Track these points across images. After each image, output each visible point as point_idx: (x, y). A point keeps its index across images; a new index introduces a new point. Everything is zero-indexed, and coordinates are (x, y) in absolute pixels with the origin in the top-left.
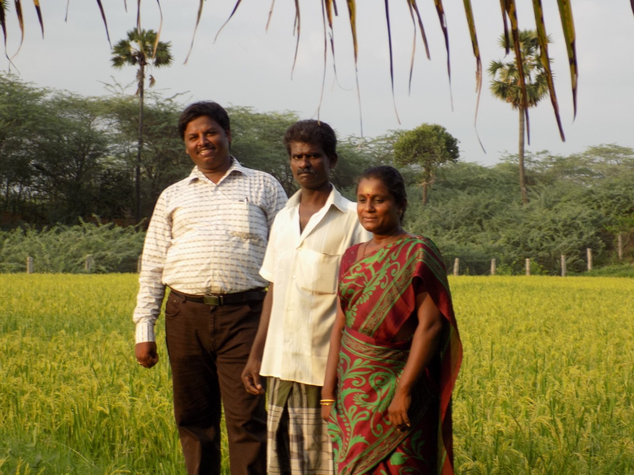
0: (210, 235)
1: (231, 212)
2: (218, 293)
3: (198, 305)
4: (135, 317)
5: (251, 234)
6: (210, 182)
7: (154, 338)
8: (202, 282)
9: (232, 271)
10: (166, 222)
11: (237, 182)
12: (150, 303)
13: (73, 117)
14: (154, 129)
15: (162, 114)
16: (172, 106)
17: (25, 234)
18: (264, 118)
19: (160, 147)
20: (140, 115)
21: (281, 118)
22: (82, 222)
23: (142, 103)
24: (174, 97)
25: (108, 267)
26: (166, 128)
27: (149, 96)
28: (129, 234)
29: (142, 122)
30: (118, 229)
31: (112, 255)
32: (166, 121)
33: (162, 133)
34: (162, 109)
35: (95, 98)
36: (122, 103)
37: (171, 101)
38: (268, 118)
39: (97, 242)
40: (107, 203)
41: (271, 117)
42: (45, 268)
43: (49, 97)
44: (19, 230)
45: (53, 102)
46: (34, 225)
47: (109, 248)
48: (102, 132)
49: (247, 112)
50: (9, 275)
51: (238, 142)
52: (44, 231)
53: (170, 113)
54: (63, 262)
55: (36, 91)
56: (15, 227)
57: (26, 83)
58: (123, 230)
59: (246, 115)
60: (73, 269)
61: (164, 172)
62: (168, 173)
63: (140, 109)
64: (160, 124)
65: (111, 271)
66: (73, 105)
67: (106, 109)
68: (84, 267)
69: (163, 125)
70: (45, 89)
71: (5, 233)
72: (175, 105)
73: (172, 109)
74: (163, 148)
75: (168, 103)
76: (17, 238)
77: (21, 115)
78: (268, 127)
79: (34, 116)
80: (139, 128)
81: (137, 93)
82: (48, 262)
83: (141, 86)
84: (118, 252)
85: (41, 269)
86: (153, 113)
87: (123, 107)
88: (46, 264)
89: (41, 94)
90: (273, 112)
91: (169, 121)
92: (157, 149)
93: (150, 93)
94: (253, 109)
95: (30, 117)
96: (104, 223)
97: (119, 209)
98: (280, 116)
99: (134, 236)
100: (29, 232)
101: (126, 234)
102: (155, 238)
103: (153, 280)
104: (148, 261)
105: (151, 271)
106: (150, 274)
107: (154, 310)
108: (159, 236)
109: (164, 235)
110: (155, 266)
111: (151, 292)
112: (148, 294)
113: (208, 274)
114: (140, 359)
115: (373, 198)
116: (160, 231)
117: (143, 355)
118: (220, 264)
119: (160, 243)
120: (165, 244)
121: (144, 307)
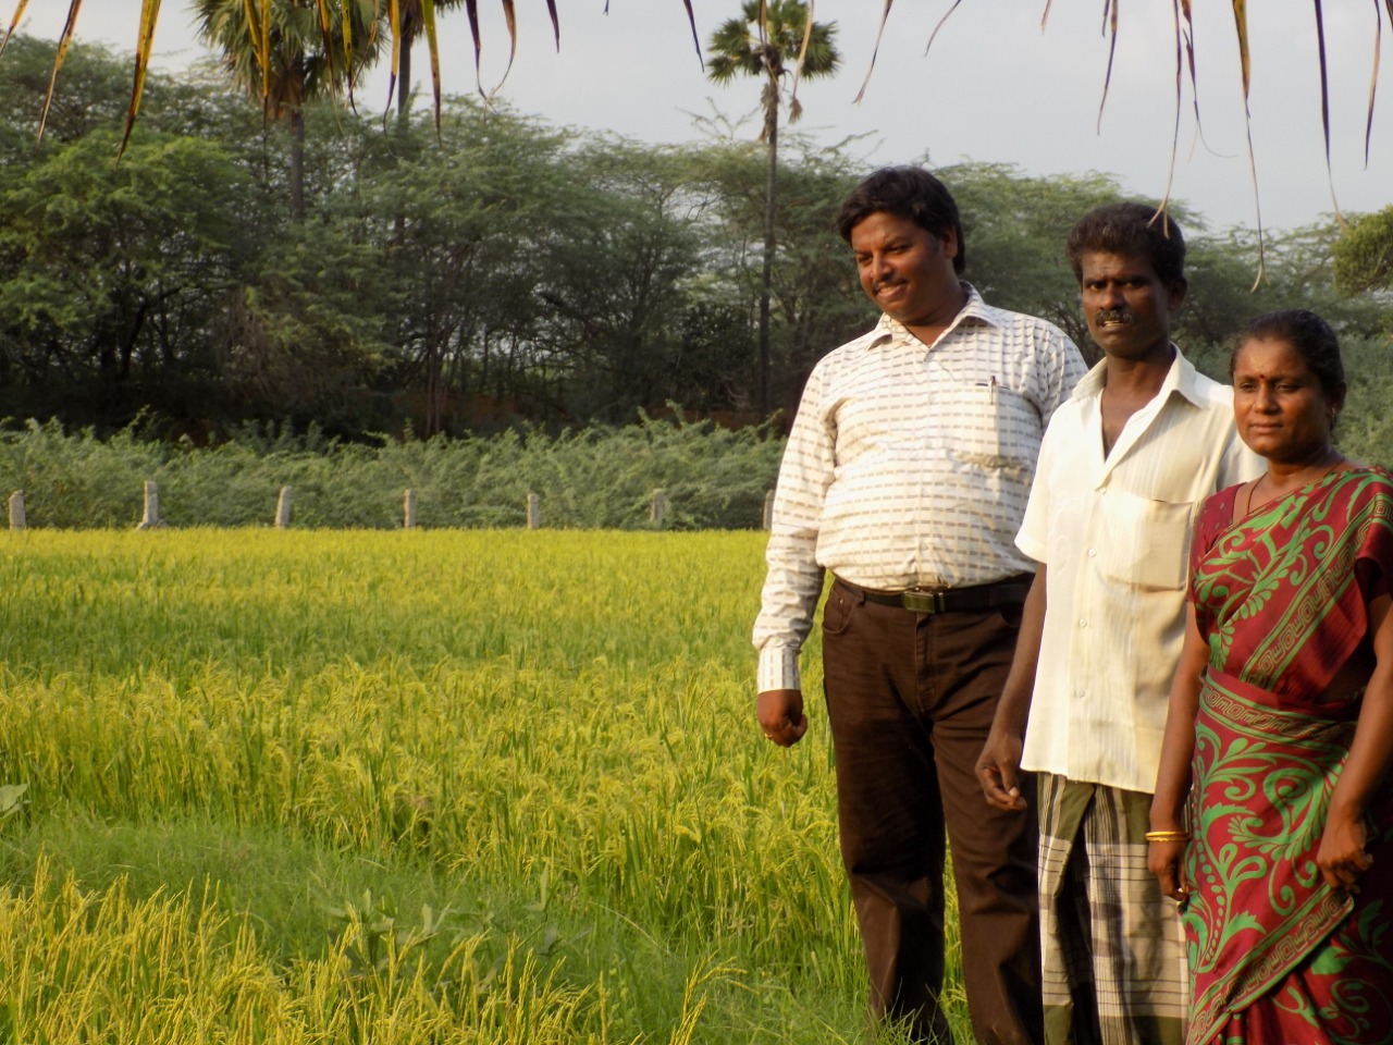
0: (913, 460)
1: (959, 408)
2: (935, 585)
3: (891, 612)
4: (758, 635)
5: (1002, 457)
6: (916, 342)
7: (796, 681)
8: (897, 563)
9: (962, 538)
10: (822, 429)
11: (976, 340)
12: (788, 606)
13: (623, 190)
14: (800, 214)
15: (817, 182)
16: (838, 164)
17: (522, 443)
18: (1042, 189)
19: (811, 253)
20: (769, 184)
21: (1079, 189)
22: (646, 419)
23: (774, 157)
24: (844, 144)
25: (699, 516)
26: (826, 212)
27: (788, 142)
28: (744, 444)
29: (773, 198)
30: (721, 434)
31: (709, 490)
32: (826, 196)
33: (818, 223)
34: (818, 171)
35: (672, 147)
36: (731, 159)
37: (837, 153)
38: (1049, 189)
39: (676, 461)
40: (697, 376)
41: (1057, 186)
42: (566, 517)
43: (573, 147)
44: (511, 435)
45: (583, 157)
46: (542, 425)
47: (701, 476)
48: (687, 222)
49: (1002, 175)
50: (491, 532)
51: (982, 241)
52: (562, 437)
53: (835, 179)
54: (602, 506)
55: (548, 135)
56: (503, 431)
57: (526, 118)
58: (731, 435)
59: (1002, 182)
60: (625, 521)
61: (821, 309)
62: (831, 311)
63: (770, 172)
64: (812, 203)
65: (705, 526)
66: (624, 162)
67: (696, 171)
68: (648, 515)
69: (823, 203)
70: (565, 130)
71: (480, 441)
72: (846, 162)
73: (837, 170)
74: (818, 256)
75: (830, 156)
76: (507, 453)
77: (514, 188)
78: (1050, 208)
79: (542, 187)
80: (767, 212)
81: (763, 136)
82: (572, 505)
83: (771, 120)
84: (720, 485)
85: (558, 519)
86: (798, 180)
87: (733, 167)
88: (566, 510)
89: (559, 141)
90: (1063, 176)
91: (832, 197)
92: (805, 259)
93: (791, 136)
94: (1016, 169)
95: (536, 190)
96: (691, 421)
97: (722, 391)
98: (1076, 184)
99: (755, 450)
100: (532, 441)
101: (739, 446)
102: (801, 465)
103: (795, 557)
104: (785, 513)
105: (793, 536)
106: (790, 542)
107: (798, 621)
108: (809, 461)
109: (818, 458)
110: (800, 525)
111: (790, 582)
112: (784, 587)
113: (909, 545)
114: (766, 727)
115: (1272, 383)
116: (810, 448)
117: (773, 719)
118: (935, 523)
119: (811, 475)
120: (822, 478)
121: (776, 615)
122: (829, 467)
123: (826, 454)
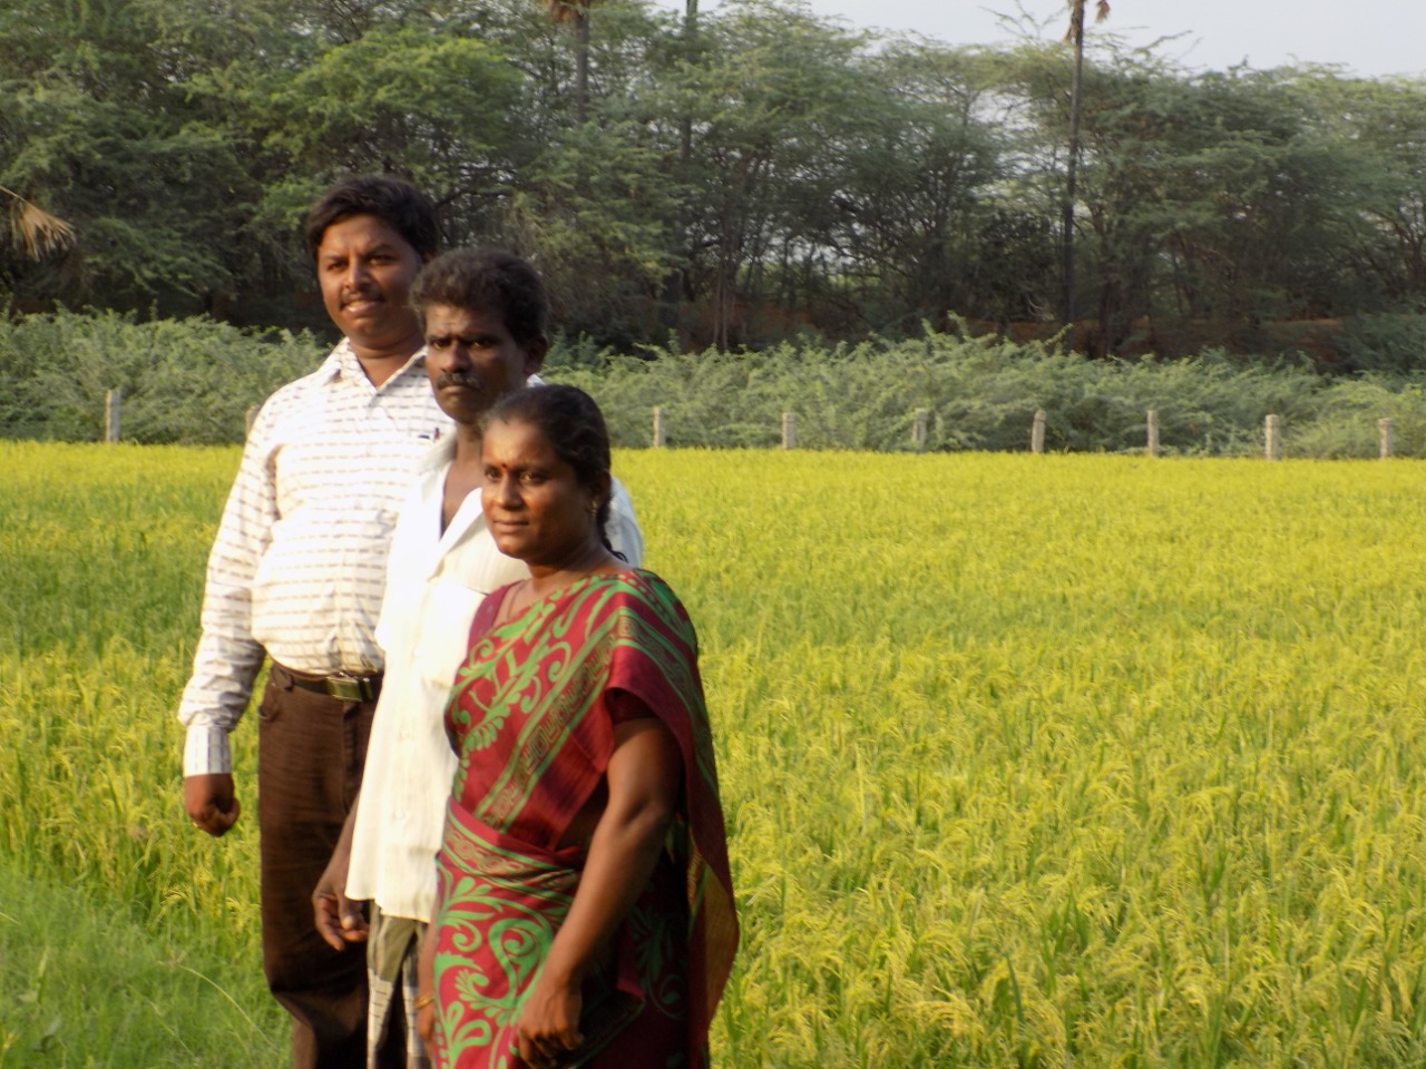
1: (397, 463)
2: (360, 669)
3: (318, 699)
6: (365, 382)
8: (317, 641)
10: (262, 477)
12: (218, 678)
13: (925, 94)
14: (1106, 120)
15: (1127, 84)
16: (1150, 65)
17: (798, 357)
18: (1370, 91)
19: (1118, 160)
20: (1075, 87)
21: (1414, 89)
22: (930, 331)
23: (1080, 58)
24: (1155, 44)
25: (975, 435)
26: (1135, 116)
27: (1099, 42)
28: (1030, 360)
29: (1078, 102)
30: (1010, 348)
31: (983, 408)
32: (1136, 99)
33: (1127, 128)
34: (1128, 74)
35: (978, 47)
36: (1037, 60)
37: (1148, 54)
38: (1379, 91)
39: (952, 378)
40: (996, 286)
41: (1390, 89)
42: (824, 438)
43: (874, 49)
44: (787, 349)
45: (886, 58)
46: (819, 338)
47: (977, 393)
48: (991, 125)
49: (1330, 76)
50: (751, 452)
51: (1299, 149)
52: (838, 351)
53: (1146, 82)
54: (861, 426)
55: (848, 36)
56: (776, 342)
57: (827, 18)
58: (1018, 350)
59: (1329, 83)
60: (886, 441)
61: (1129, 217)
62: (1139, 221)
63: (1075, 73)
64: (1120, 107)
65: (980, 447)
66: (929, 64)
67: (1001, 73)
68: (909, 436)
69: (1127, 111)
70: (867, 31)
71: (755, 356)
72: (1159, 63)
73: (1151, 71)
74: (1126, 163)
75: (1140, 57)
76: (781, 365)
77: (802, 91)
78: (1381, 109)
79: (831, 92)
80: (1072, 116)
81: (1068, 37)
82: (832, 424)
83: (1078, 20)
84: (995, 403)
85: (812, 441)
86: (1106, 82)
87: (1039, 68)
88: (826, 429)
89: (859, 42)
90: (1395, 76)
91: (1141, 101)
92: (1112, 165)
93: (1101, 36)
94: (1345, 69)
95: (824, 94)
96: (975, 335)
97: (1023, 302)
98: (1410, 84)
99: (1040, 366)
100: (809, 354)
101: (1026, 361)
102: (241, 516)
103: (230, 621)
104: (221, 571)
105: (228, 597)
106: (225, 604)
107: (229, 694)
108: (250, 513)
109: (259, 510)
110: (234, 586)
111: (223, 650)
112: (216, 655)
113: (331, 621)
114: (192, 816)
115: (516, 473)
116: (251, 498)
117: (198, 809)
118: (357, 596)
119: (250, 528)
120: (261, 533)
121: (204, 688)
122: (268, 520)
123: (266, 506)
